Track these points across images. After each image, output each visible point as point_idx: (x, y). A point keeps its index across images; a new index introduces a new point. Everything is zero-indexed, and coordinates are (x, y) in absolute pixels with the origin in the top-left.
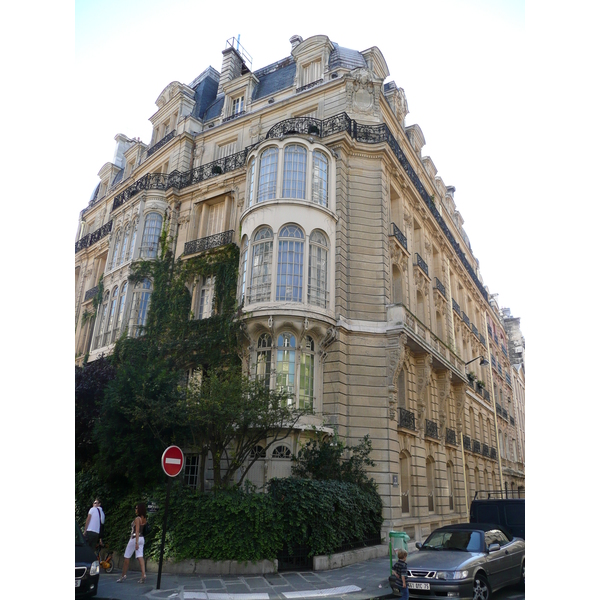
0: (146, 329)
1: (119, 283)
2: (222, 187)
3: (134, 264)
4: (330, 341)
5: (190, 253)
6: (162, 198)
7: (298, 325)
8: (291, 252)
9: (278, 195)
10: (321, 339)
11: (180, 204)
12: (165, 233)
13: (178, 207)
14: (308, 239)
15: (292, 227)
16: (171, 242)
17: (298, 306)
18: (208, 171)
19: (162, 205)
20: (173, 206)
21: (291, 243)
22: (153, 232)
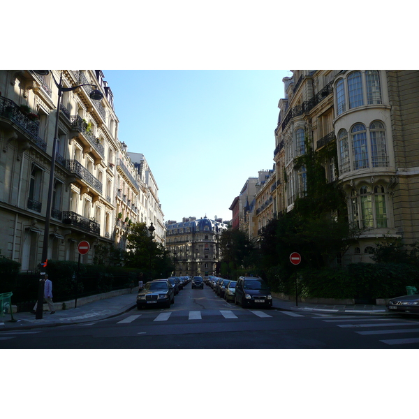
0: (307, 192)
1: (291, 171)
2: (328, 104)
3: (295, 160)
4: (394, 185)
5: (320, 147)
6: (301, 120)
7: (368, 181)
8: (359, 140)
9: (347, 109)
10: (386, 186)
11: (311, 120)
12: (307, 138)
13: (310, 122)
14: (368, 129)
15: (358, 125)
16: (310, 142)
17: (367, 170)
18: (320, 96)
19: (302, 123)
20: (308, 122)
21: (358, 135)
22: (301, 140)
